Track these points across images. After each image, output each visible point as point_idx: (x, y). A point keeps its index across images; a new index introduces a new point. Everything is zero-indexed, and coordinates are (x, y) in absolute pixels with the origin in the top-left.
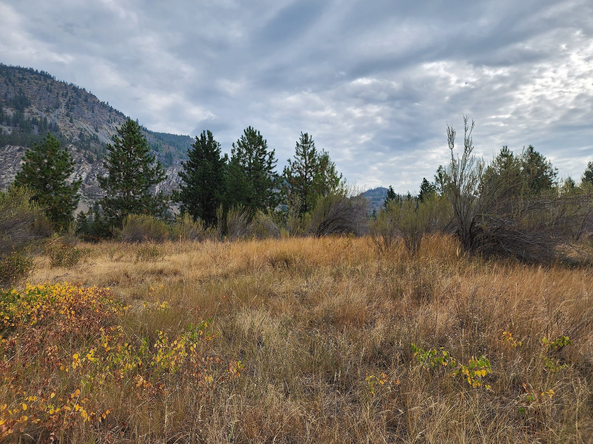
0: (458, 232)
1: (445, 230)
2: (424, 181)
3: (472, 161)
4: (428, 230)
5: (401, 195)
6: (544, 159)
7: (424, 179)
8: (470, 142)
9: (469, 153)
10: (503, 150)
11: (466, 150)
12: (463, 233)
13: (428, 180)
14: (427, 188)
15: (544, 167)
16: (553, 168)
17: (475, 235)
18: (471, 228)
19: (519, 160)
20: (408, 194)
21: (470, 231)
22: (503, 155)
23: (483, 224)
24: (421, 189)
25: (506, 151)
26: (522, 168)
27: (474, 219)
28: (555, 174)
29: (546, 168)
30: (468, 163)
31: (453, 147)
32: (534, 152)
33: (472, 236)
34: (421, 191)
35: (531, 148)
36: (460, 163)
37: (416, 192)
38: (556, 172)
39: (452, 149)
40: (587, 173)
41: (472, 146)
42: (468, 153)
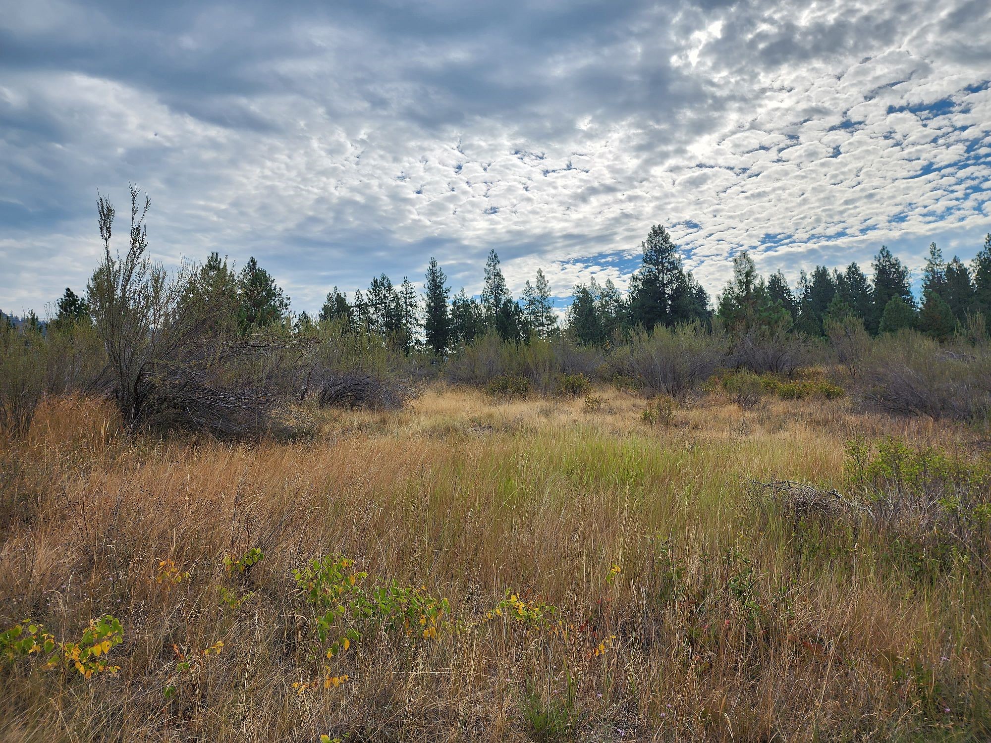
0: (116, 391)
1: (91, 387)
2: (67, 293)
3: (144, 267)
4: (56, 389)
5: (17, 318)
6: (273, 282)
7: (68, 290)
8: (141, 233)
9: (140, 253)
10: (212, 258)
11: (134, 245)
12: (123, 394)
13: (75, 293)
14: (73, 308)
15: (271, 294)
16: (284, 296)
17: (145, 396)
18: (136, 385)
19: (236, 278)
20: (30, 316)
21: (136, 390)
22: (211, 267)
23: (156, 378)
24: (58, 308)
25: (216, 260)
26: (239, 291)
27: (142, 369)
28: (286, 305)
29: (275, 294)
30: (137, 269)
31: (109, 237)
32: (257, 268)
33: (139, 399)
34: (61, 313)
35: (253, 262)
36: (122, 268)
37: (48, 312)
38: (288, 302)
39: (106, 240)
40: (325, 308)
41: (145, 242)
42: (138, 253)
